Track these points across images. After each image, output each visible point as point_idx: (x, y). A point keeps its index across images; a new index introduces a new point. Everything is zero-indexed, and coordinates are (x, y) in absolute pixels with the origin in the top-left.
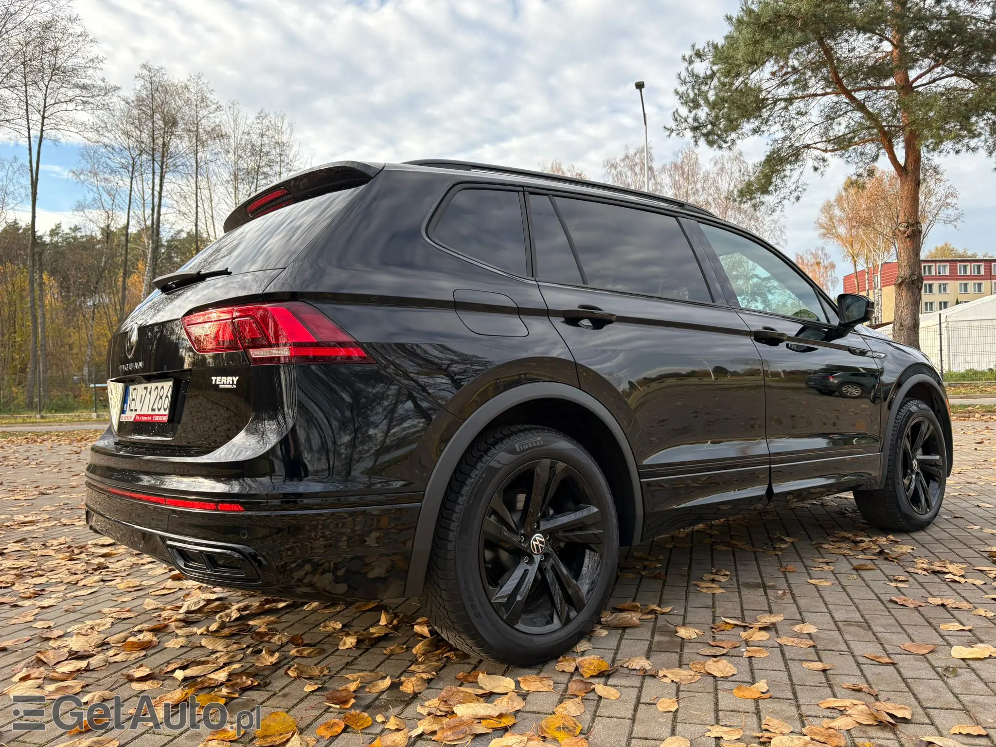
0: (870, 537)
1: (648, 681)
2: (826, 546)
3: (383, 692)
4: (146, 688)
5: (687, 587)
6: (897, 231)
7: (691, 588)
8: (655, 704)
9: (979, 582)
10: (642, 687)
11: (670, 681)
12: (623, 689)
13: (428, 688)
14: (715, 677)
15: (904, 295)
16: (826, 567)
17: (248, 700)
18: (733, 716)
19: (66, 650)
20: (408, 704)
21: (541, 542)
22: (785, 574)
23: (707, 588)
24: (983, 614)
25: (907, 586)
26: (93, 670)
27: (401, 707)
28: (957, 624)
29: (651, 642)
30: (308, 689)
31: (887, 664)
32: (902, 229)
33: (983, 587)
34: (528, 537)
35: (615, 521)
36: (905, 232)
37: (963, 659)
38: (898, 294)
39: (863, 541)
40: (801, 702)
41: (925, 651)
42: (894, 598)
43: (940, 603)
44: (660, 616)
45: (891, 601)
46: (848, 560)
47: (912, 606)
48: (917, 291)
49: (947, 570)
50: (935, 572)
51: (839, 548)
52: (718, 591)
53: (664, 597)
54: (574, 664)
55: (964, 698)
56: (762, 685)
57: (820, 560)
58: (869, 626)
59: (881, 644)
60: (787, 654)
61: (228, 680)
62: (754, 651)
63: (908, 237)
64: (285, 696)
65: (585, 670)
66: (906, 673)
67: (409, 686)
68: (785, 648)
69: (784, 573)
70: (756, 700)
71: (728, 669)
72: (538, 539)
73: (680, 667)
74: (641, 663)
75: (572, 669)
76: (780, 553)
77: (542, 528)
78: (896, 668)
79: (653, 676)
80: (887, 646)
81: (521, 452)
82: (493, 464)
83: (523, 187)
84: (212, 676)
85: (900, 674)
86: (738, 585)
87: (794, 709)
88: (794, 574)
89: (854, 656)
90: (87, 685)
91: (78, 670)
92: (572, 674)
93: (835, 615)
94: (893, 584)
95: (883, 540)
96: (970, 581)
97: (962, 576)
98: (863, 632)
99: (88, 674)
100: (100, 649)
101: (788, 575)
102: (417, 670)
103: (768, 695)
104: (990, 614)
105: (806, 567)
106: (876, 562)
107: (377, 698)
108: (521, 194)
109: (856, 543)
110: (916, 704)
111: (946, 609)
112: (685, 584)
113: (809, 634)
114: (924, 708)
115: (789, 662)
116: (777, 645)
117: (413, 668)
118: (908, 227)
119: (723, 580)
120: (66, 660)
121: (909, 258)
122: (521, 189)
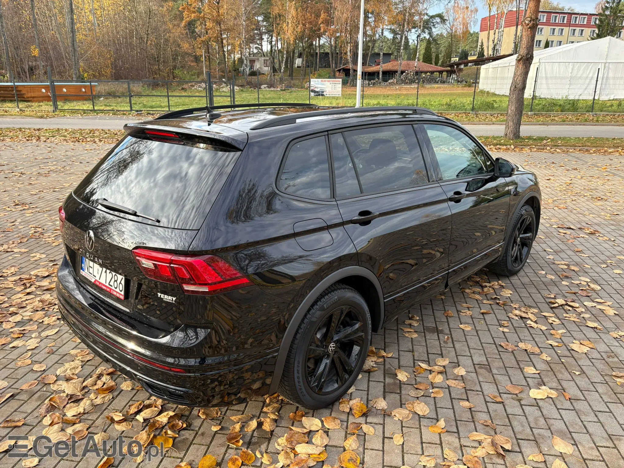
0: (490, 283)
1: (387, 420)
2: (467, 291)
3: (254, 431)
4: (124, 429)
5: (397, 330)
6: (523, 23)
7: (400, 331)
8: (392, 438)
9: (544, 328)
10: (384, 423)
11: (397, 419)
12: (376, 426)
13: (277, 426)
14: (419, 415)
15: (520, 67)
16: (468, 312)
17: (184, 439)
18: (430, 447)
19: (65, 395)
20: (269, 440)
21: (333, 347)
22: (447, 319)
23: (408, 332)
24: (545, 358)
25: (508, 331)
26: (87, 413)
27: (267, 443)
28: (533, 368)
29: (384, 383)
30: (215, 429)
31: (499, 403)
32: (527, 22)
33: (545, 332)
34: (327, 347)
35: (370, 326)
36: (528, 25)
37: (535, 399)
38: (517, 66)
39: (486, 287)
40: (461, 434)
41: (517, 392)
42: (502, 344)
43: (524, 348)
44: (386, 359)
45: (500, 345)
46: (478, 303)
47: (510, 350)
48: (529, 65)
49: (527, 316)
50: (522, 318)
51: (474, 293)
52: (415, 336)
53: (387, 340)
54: (348, 406)
55: (535, 431)
56: (442, 423)
57: (465, 305)
58: (490, 369)
59: (497, 385)
60: (452, 394)
61: (168, 423)
62: (436, 393)
63: (530, 28)
64: (203, 434)
65: (355, 411)
66: (509, 411)
67: (267, 427)
68: (451, 389)
69: (446, 316)
70: (440, 434)
71: (425, 408)
72: (332, 346)
73: (401, 407)
74: (382, 404)
75: (348, 410)
76: (443, 297)
77: (335, 339)
78: (504, 406)
79: (389, 415)
80: (499, 387)
81: (327, 308)
82: (314, 319)
83: (327, 131)
84: (158, 418)
85: (505, 410)
86: (424, 329)
87: (457, 440)
88: (453, 318)
89: (484, 396)
90: (89, 427)
91: (79, 414)
92: (348, 413)
93: (474, 358)
94: (501, 329)
95: (495, 284)
96: (539, 326)
97: (536, 322)
98: (488, 373)
99: (86, 416)
100: (84, 391)
101: (449, 319)
102: (268, 411)
103: (445, 430)
104: (549, 359)
105: (458, 311)
106: (493, 306)
107: (252, 436)
108: (327, 136)
109: (482, 287)
110: (513, 436)
111: (527, 352)
112: (396, 328)
113: (462, 376)
114: (517, 439)
115: (453, 400)
116: (447, 386)
117: (265, 409)
118: (530, 21)
119: (416, 325)
120: (68, 403)
121: (528, 42)
122: (326, 133)
